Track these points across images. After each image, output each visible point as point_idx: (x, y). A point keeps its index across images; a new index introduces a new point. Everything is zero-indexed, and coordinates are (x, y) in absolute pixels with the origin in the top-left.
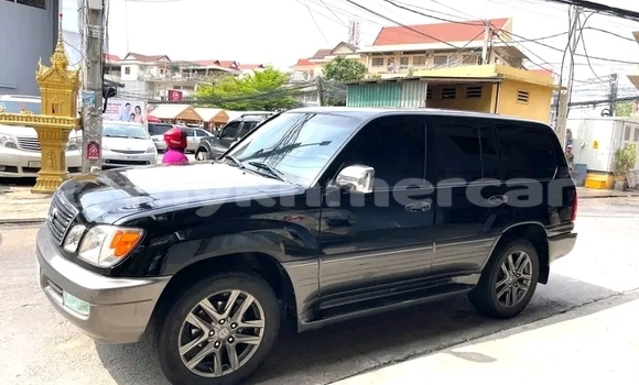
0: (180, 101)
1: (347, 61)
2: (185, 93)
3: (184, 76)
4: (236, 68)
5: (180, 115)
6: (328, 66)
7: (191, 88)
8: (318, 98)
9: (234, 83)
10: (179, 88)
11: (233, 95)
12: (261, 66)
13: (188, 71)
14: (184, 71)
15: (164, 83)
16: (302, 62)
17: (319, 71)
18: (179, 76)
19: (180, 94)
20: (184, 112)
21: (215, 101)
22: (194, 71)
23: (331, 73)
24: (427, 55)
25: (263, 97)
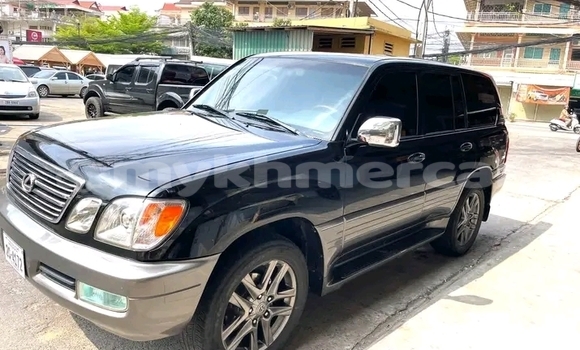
0: (40, 41)
1: (215, 8)
2: (45, 34)
3: (41, 15)
4: (97, 9)
5: (45, 56)
6: (197, 12)
7: (50, 29)
8: (190, 44)
9: (97, 24)
10: (36, 27)
11: (97, 37)
12: (124, 9)
13: (45, 10)
14: (40, 10)
15: (18, 22)
16: (167, 7)
17: (186, 17)
18: (35, 15)
19: (40, 34)
20: (49, 53)
21: (78, 43)
22: (51, 10)
23: (200, 20)
24: (290, 6)
25: (131, 41)
